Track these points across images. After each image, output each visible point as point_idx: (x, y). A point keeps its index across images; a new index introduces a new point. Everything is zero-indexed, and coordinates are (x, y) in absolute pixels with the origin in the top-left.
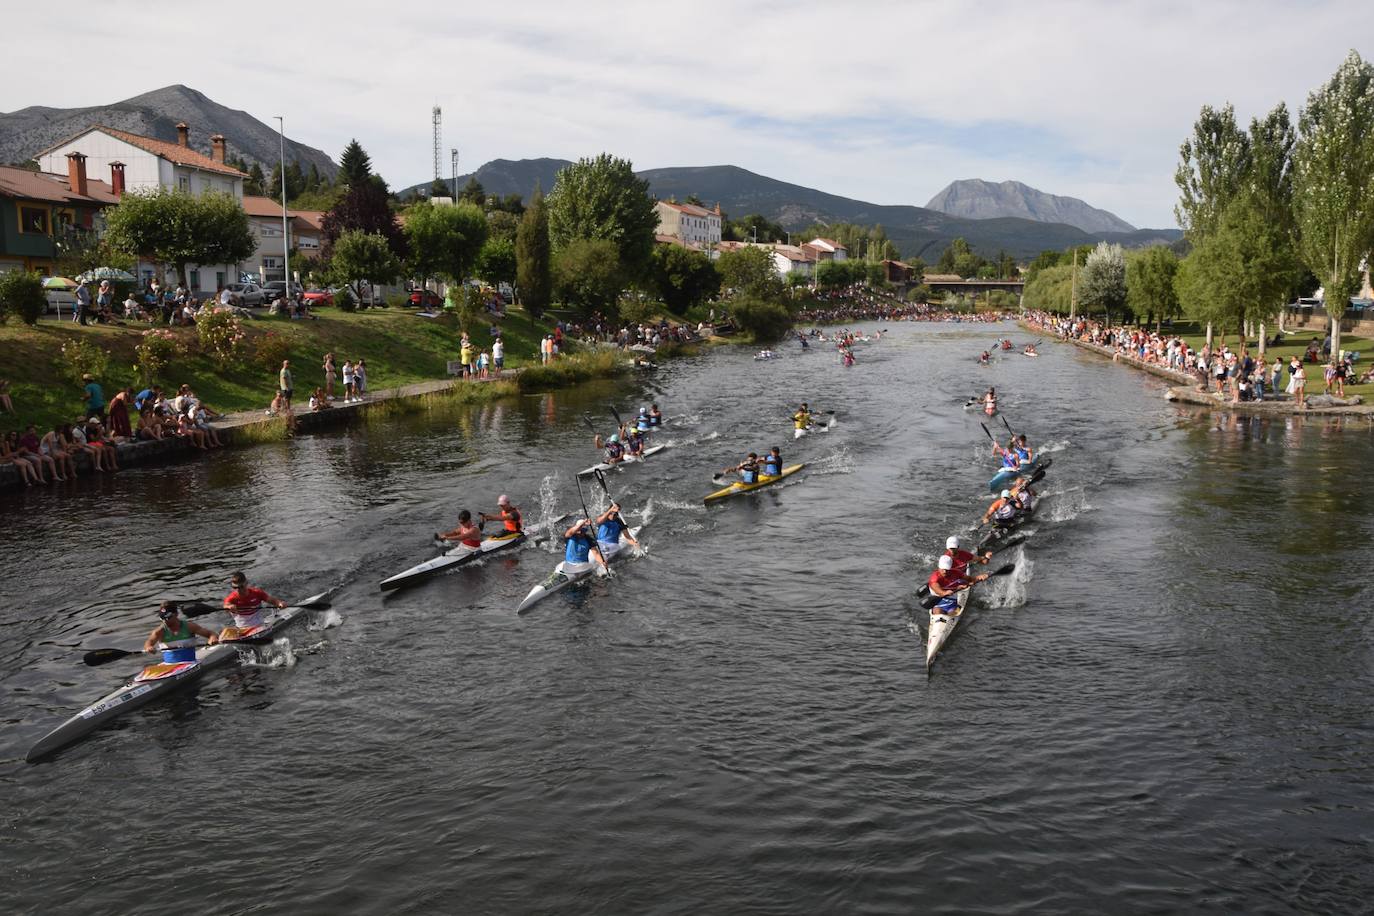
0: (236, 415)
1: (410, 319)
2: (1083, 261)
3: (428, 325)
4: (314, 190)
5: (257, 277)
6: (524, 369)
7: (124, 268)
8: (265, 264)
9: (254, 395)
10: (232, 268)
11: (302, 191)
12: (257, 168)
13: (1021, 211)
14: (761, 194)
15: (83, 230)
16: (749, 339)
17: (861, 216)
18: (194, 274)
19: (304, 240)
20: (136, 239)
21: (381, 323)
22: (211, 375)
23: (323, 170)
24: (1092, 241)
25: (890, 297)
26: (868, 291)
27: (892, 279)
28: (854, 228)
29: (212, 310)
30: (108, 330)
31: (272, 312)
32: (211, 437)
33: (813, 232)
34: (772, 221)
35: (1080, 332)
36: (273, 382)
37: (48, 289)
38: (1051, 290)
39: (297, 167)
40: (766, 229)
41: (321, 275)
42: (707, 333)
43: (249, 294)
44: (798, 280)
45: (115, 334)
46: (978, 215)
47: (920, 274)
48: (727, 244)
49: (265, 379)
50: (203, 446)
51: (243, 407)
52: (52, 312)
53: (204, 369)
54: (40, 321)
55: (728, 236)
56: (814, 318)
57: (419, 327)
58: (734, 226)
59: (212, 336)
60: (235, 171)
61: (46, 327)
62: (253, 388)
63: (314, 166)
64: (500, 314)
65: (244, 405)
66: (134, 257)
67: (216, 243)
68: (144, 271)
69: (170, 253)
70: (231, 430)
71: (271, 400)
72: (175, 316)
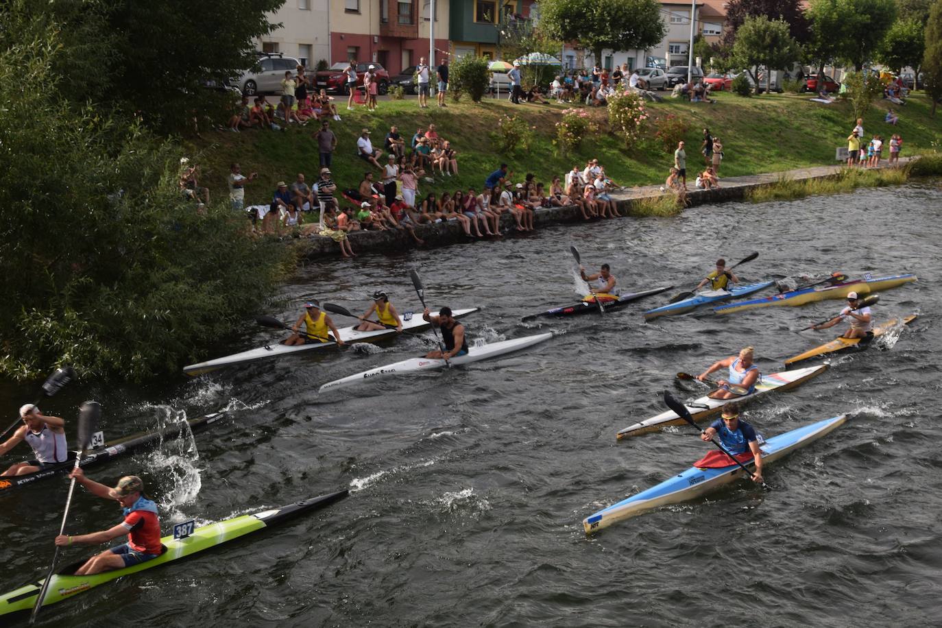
0: (636, 189)
1: (804, 105)
3: (821, 111)
5: (662, 62)
6: (918, 157)
7: (552, 54)
8: (671, 50)
9: (652, 172)
10: (642, 54)
15: (522, 20)
19: (708, 27)
20: (563, 27)
21: (774, 109)
22: (616, 152)
29: (622, 92)
30: (535, 108)
31: (674, 95)
32: (612, 208)
36: (669, 161)
37: (492, 71)
41: (721, 61)
43: (654, 78)
45: (540, 112)
49: (662, 157)
50: (603, 214)
51: (641, 182)
52: (493, 91)
53: (611, 146)
54: (484, 99)
57: (812, 112)
59: (620, 117)
61: (488, 104)
62: (651, 165)
64: (898, 101)
65: (642, 180)
66: (560, 44)
67: (629, 30)
68: (568, 57)
69: (591, 39)
70: (629, 202)
71: (666, 177)
72: (590, 98)
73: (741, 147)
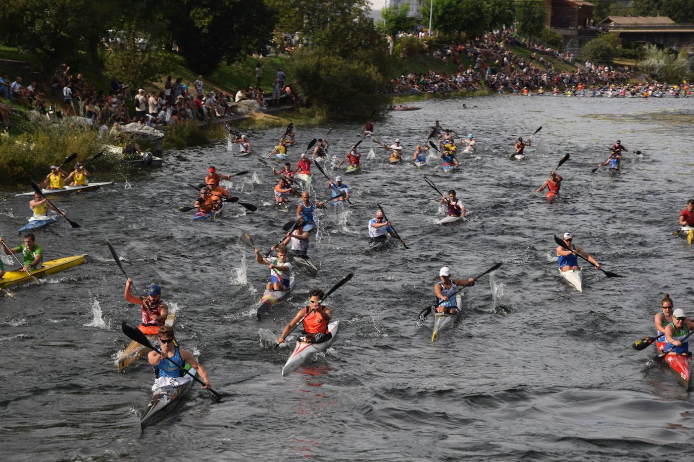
16: (318, 118)
25: (551, 54)
26: (513, 43)
27: (555, 23)
42: (250, 107)
44: (399, 22)
47: (602, 15)
56: (425, 87)
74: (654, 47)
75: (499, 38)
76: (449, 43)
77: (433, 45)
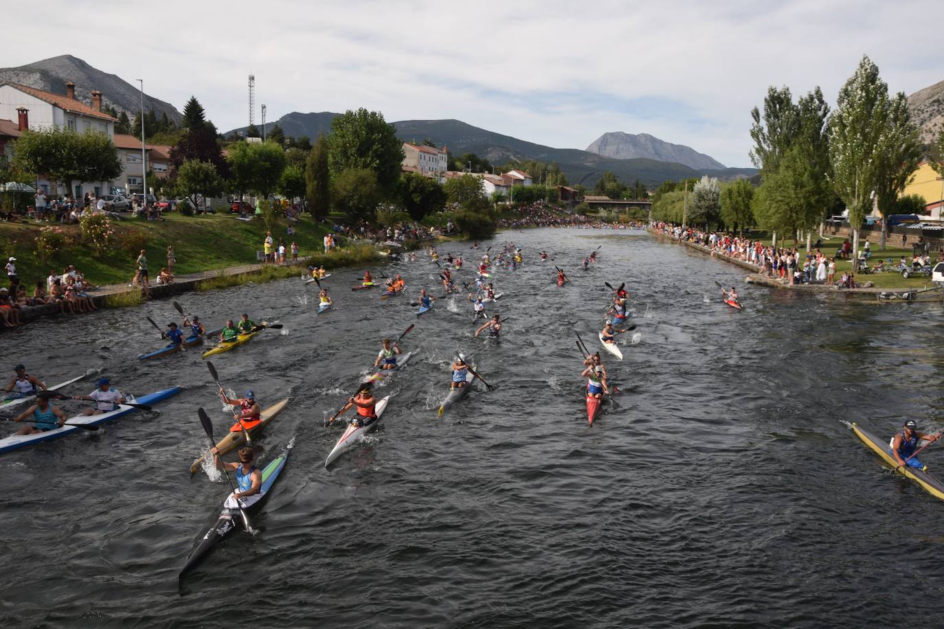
0: (108, 287)
1: (231, 222)
2: (691, 189)
3: (244, 226)
4: (165, 131)
5: (123, 190)
6: (310, 257)
7: (28, 183)
8: (129, 182)
9: (121, 273)
10: (105, 185)
11: (156, 131)
12: (124, 115)
13: (650, 155)
14: (474, 140)
16: (465, 238)
17: (542, 155)
18: (78, 188)
19: (157, 166)
20: (36, 163)
21: (211, 225)
22: (90, 259)
23: (170, 117)
24: (698, 175)
25: (561, 211)
26: (546, 206)
27: (563, 199)
28: (539, 164)
29: (90, 213)
30: (15, 226)
33: (510, 165)
34: (481, 158)
35: (689, 236)
36: (134, 264)
38: (670, 207)
39: (152, 114)
40: (478, 163)
41: (168, 190)
42: (437, 233)
43: (118, 202)
44: (499, 198)
45: (20, 229)
46: (621, 157)
47: (582, 195)
48: (451, 173)
49: (128, 262)
51: (112, 281)
53: (84, 254)
55: (452, 167)
56: (510, 224)
58: (456, 161)
59: (91, 232)
60: (108, 117)
62: (120, 268)
63: (165, 114)
64: (294, 219)
65: (115, 280)
66: (34, 175)
67: (94, 166)
68: (42, 186)
69: (61, 173)
70: (104, 297)
71: (133, 277)
72: (64, 218)
73: (189, 252)
74: (602, 209)
75: (540, 204)
76: (519, 206)
77: (513, 207)
